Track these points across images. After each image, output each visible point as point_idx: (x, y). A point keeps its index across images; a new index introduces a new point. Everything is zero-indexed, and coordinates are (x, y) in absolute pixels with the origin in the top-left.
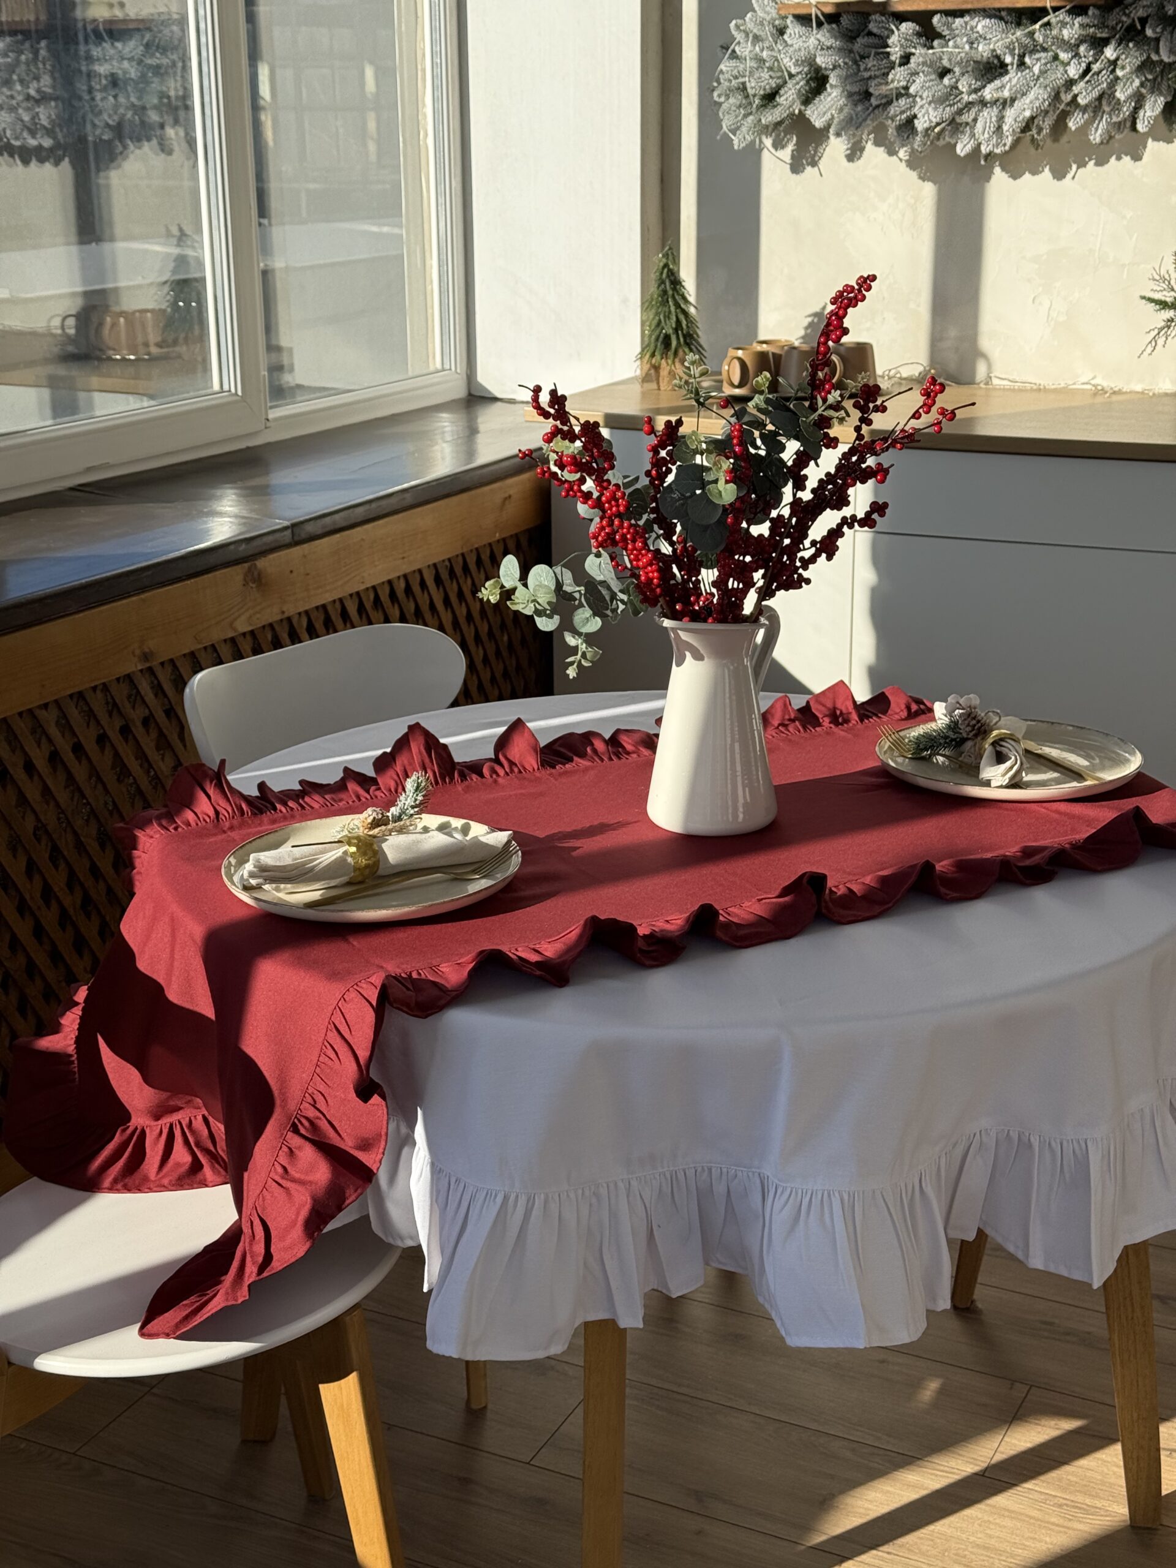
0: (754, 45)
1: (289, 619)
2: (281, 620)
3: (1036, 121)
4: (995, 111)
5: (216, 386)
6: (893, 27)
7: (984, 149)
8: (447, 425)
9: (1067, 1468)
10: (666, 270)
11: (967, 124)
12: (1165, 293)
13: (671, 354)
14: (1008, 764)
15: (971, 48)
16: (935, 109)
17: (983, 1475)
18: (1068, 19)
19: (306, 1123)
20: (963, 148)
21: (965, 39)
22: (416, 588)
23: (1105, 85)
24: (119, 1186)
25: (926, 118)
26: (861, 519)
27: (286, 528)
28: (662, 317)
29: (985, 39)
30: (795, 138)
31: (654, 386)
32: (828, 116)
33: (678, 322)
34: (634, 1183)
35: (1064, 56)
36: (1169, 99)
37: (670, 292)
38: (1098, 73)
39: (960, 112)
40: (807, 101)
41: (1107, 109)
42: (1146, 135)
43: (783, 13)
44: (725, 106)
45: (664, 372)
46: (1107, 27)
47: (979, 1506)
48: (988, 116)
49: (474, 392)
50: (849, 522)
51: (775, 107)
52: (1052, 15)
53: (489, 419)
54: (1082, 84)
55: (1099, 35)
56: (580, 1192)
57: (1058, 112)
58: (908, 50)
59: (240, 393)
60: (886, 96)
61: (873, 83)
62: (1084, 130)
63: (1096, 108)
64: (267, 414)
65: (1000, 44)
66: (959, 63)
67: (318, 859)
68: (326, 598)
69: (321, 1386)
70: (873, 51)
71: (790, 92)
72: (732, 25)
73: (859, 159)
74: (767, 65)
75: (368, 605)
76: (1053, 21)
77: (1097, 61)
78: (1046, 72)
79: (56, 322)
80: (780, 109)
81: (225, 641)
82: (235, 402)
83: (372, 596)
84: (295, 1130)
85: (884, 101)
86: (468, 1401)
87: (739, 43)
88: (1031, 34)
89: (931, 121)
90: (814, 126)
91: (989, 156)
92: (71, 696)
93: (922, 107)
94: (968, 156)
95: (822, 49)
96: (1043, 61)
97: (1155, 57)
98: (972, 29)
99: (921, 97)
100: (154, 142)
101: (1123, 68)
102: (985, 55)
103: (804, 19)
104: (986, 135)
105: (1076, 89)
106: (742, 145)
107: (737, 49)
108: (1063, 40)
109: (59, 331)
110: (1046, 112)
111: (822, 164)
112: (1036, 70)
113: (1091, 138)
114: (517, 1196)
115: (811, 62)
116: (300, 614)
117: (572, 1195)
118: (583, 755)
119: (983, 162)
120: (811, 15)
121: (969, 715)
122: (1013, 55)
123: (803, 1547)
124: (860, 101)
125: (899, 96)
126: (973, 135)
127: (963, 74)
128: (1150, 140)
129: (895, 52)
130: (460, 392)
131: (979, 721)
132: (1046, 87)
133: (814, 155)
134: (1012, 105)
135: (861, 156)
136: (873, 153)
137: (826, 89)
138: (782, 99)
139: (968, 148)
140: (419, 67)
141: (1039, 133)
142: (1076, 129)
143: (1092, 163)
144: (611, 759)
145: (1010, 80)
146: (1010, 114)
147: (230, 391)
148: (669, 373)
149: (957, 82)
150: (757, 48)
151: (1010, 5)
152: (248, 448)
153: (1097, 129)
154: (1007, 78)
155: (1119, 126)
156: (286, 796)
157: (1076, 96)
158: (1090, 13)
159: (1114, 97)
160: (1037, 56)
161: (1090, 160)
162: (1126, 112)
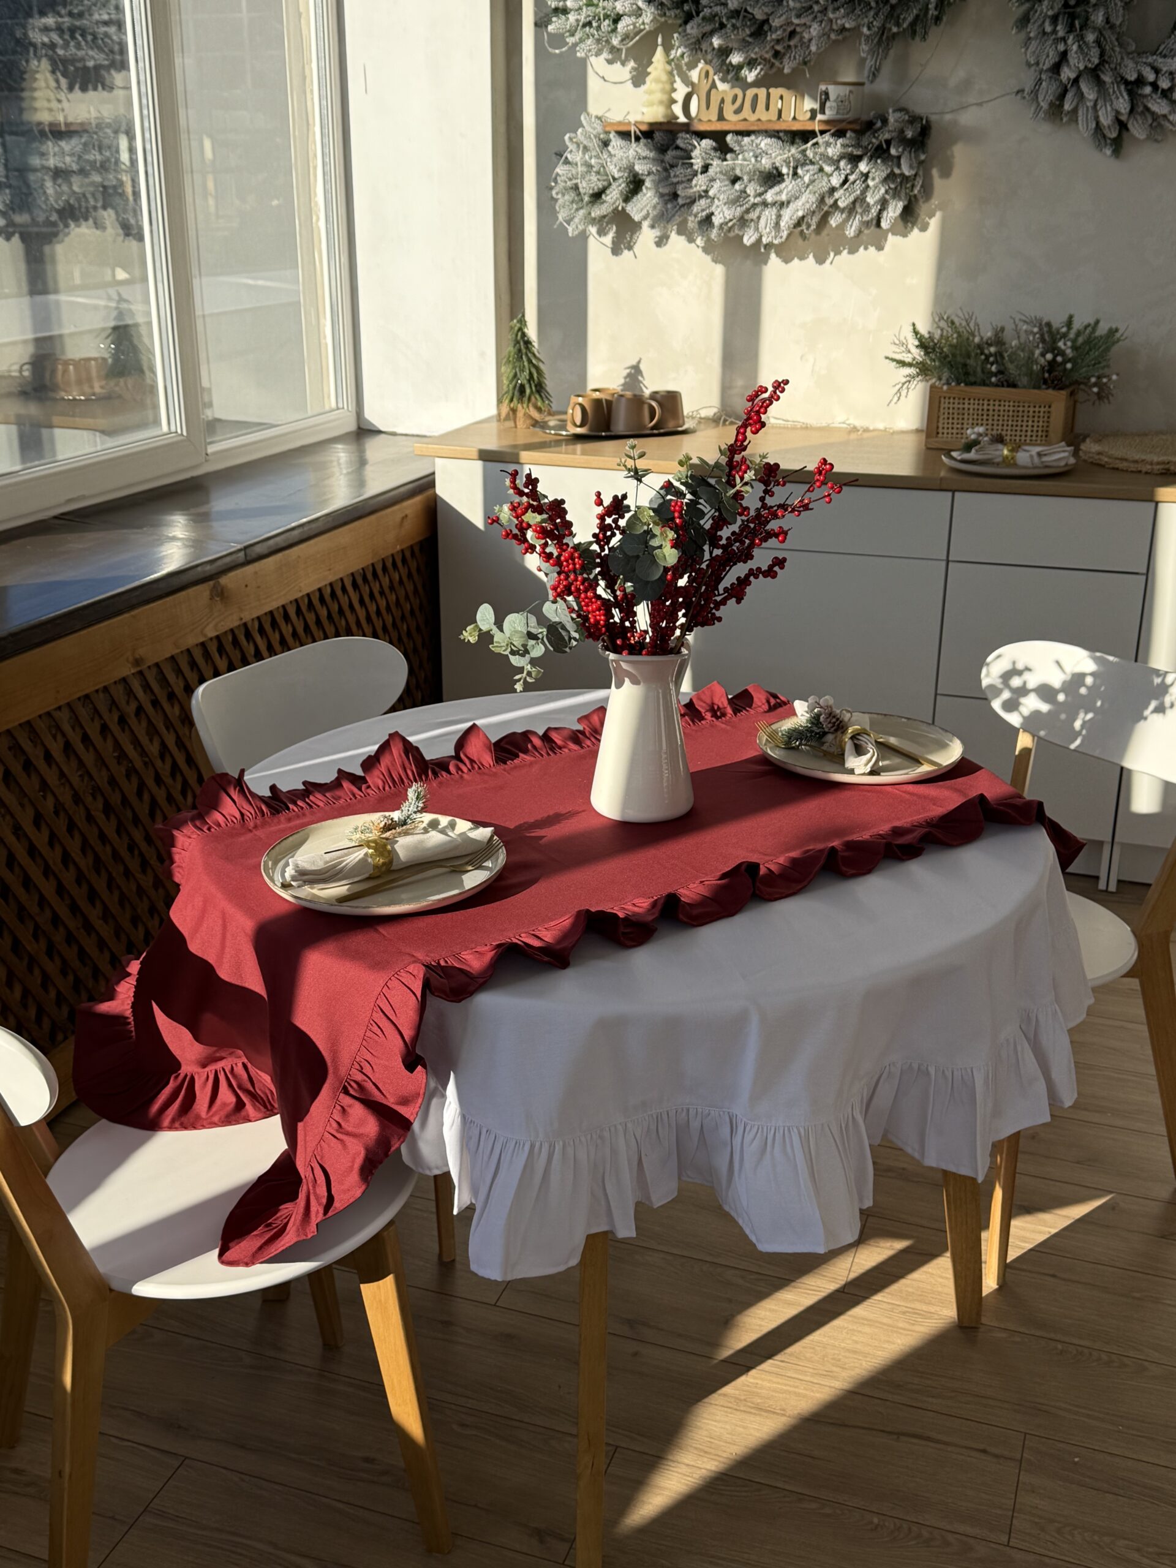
0: (584, 154)
1: (245, 625)
2: (239, 626)
3: (805, 220)
4: (774, 211)
5: (165, 428)
6: (696, 143)
7: (765, 240)
8: (341, 455)
9: (903, 1282)
10: (520, 334)
11: (752, 220)
12: (904, 354)
13: (525, 399)
14: (869, 756)
15: (756, 160)
16: (729, 208)
17: (843, 1292)
18: (831, 140)
19: (355, 1086)
20: (749, 239)
21: (751, 154)
22: (339, 592)
23: (858, 192)
24: (177, 1125)
25: (721, 215)
26: (765, 571)
27: (240, 550)
28: (517, 370)
29: (767, 154)
30: (614, 228)
31: (511, 424)
32: (644, 212)
33: (531, 374)
34: (629, 1125)
35: (828, 169)
36: (906, 203)
37: (524, 351)
38: (854, 183)
39: (747, 211)
40: (627, 200)
41: (859, 210)
42: (888, 231)
43: (607, 129)
44: (560, 202)
45: (520, 413)
46: (861, 147)
47: (842, 1317)
48: (769, 214)
49: (362, 426)
50: (754, 573)
51: (603, 203)
52: (819, 137)
53: (374, 448)
54: (841, 191)
55: (855, 153)
56: (589, 1136)
57: (822, 213)
58: (708, 162)
59: (185, 433)
60: (690, 197)
61: (680, 187)
62: (841, 226)
63: (851, 210)
64: (206, 449)
65: (779, 158)
66: (748, 173)
67: (343, 862)
68: (273, 604)
69: (362, 1286)
70: (680, 162)
71: (614, 193)
72: (567, 137)
73: (665, 245)
74: (594, 169)
75: (304, 608)
76: (820, 141)
77: (852, 173)
78: (814, 181)
79: (16, 367)
80: (606, 205)
81: (197, 645)
82: (182, 441)
83: (306, 601)
84: (346, 1091)
85: (688, 201)
86: (440, 1255)
87: (571, 151)
88: (804, 151)
89: (725, 218)
90: (633, 220)
91: (769, 246)
92: (79, 699)
93: (718, 206)
94: (752, 245)
95: (639, 159)
96: (812, 173)
97: (897, 171)
98: (757, 146)
99: (718, 199)
100: (91, 221)
101: (873, 179)
102: (767, 166)
103: (625, 135)
104: (768, 230)
105: (837, 195)
106: (576, 233)
107: (569, 156)
108: (828, 157)
109: (16, 374)
110: (814, 212)
111: (636, 248)
112: (807, 179)
113: (847, 233)
114: (541, 1144)
115: (631, 169)
116: (253, 620)
117: (583, 1139)
118: (526, 751)
119: (763, 250)
120: (630, 132)
121: (830, 714)
122: (788, 167)
123: (716, 1361)
124: (670, 200)
125: (701, 197)
126: (757, 229)
127: (750, 181)
128: (890, 235)
129: (697, 163)
130: (352, 426)
131: (838, 719)
132: (815, 193)
133: (630, 242)
135: (666, 243)
136: (676, 241)
137: (641, 190)
138: (608, 198)
139: (753, 239)
140: (311, 165)
141: (808, 229)
142: (837, 226)
143: (846, 251)
144: (549, 754)
145: (787, 186)
147: (176, 432)
148: (524, 415)
149: (746, 187)
150: (587, 157)
151: (788, 129)
152: (192, 478)
153: (851, 226)
154: (783, 185)
155: (867, 224)
156: (294, 795)
157: (836, 201)
158: (848, 135)
159: (865, 201)
160: (807, 168)
161: (844, 249)
162: (874, 213)
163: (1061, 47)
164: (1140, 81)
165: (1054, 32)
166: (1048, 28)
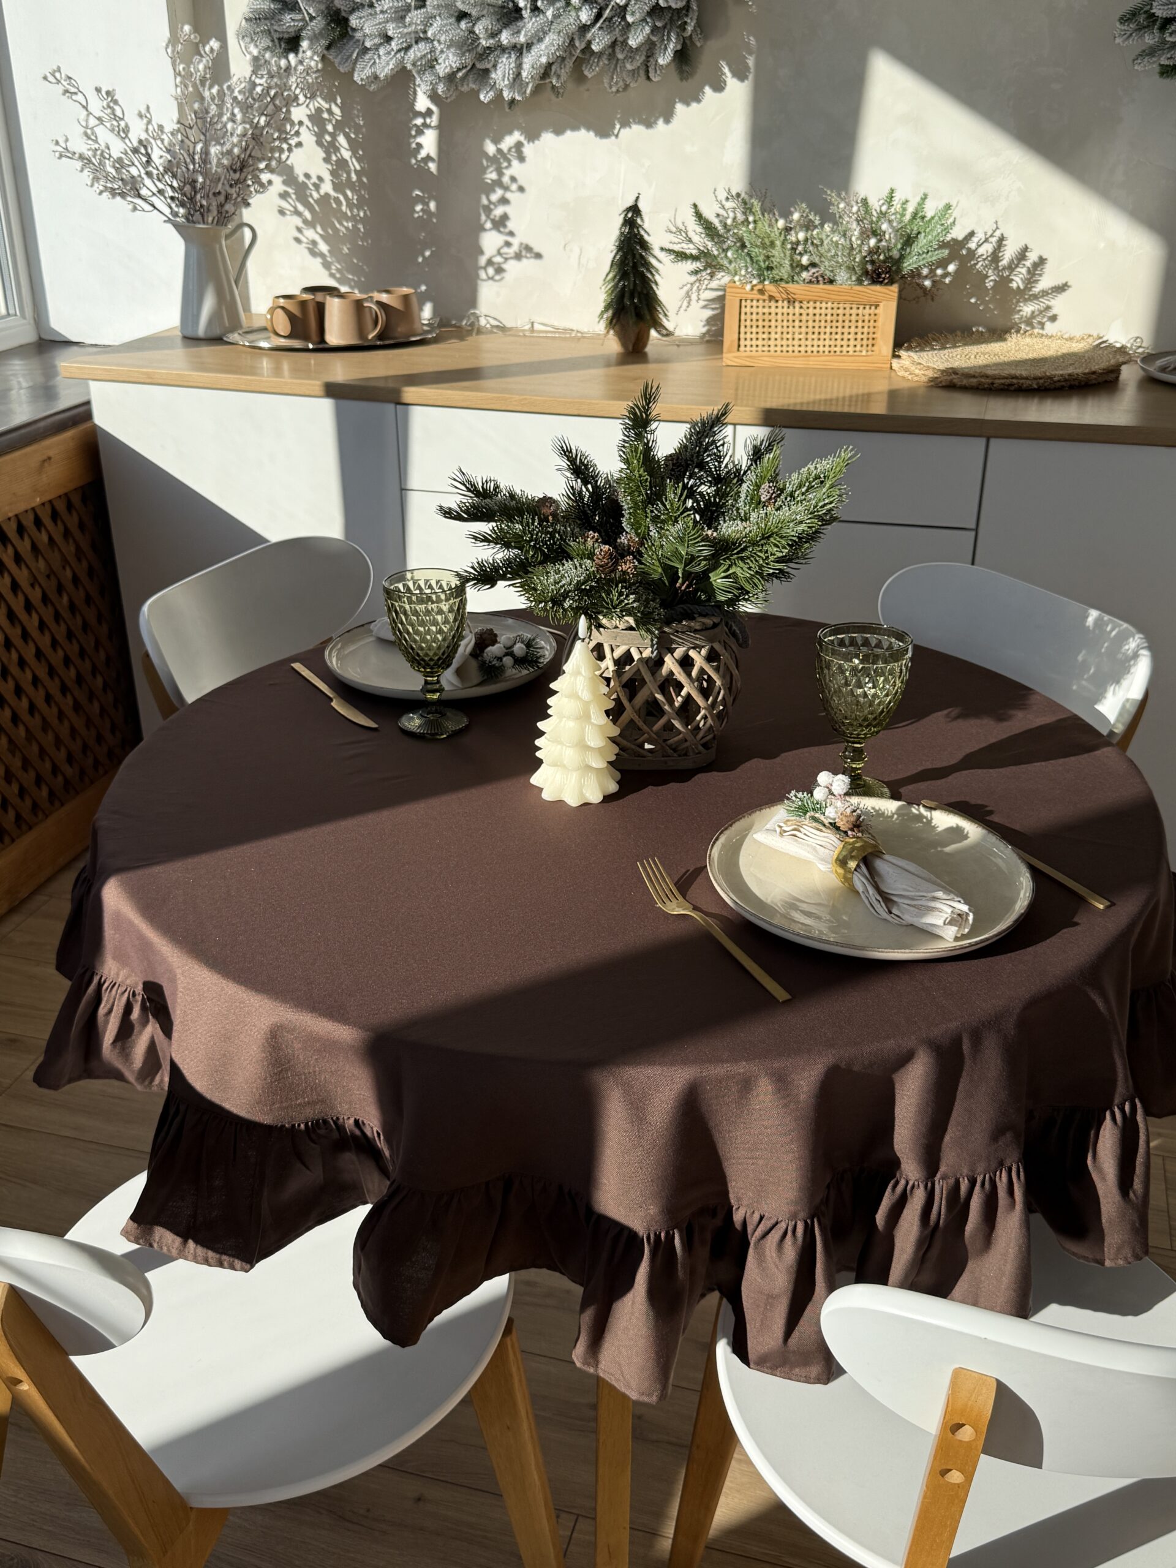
3: (554, 68)
4: (513, 57)
7: (507, 96)
8: (20, 370)
11: (488, 70)
12: (684, 245)
16: (455, 54)
20: (486, 95)
23: (617, 32)
25: (447, 63)
36: (679, 47)
39: (480, 58)
40: (330, 45)
41: (620, 57)
48: (506, 63)
49: (45, 337)
53: (65, 364)
54: (595, 30)
57: (574, 58)
61: (391, 26)
62: (600, 78)
63: (610, 55)
77: (607, 6)
78: (559, 16)
85: (404, 45)
89: (451, 67)
93: (441, 51)
96: (556, 6)
97: (663, 4)
99: (439, 41)
101: (633, 13)
104: (506, 82)
105: (589, 36)
110: (563, 59)
112: (549, 14)
125: (419, 39)
126: (494, 82)
130: (29, 337)
132: (560, 33)
134: (529, 51)
137: (347, 32)
139: (491, 95)
141: (558, 80)
142: (593, 78)
145: (525, 25)
146: (528, 61)
149: (474, 25)
153: (612, 77)
154: (521, 23)
155: (633, 74)
157: (589, 43)
159: (627, 43)
162: (640, 59)
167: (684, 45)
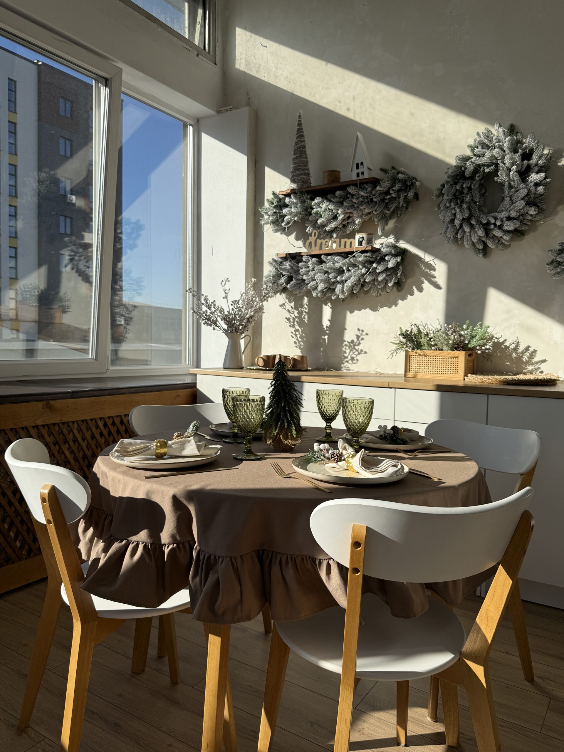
4: (341, 284)
6: (310, 259)
7: (340, 297)
12: (398, 341)
15: (334, 265)
18: (361, 255)
20: (334, 297)
21: (331, 262)
27: (69, 393)
29: (337, 262)
35: (360, 266)
38: (372, 272)
39: (331, 285)
40: (288, 283)
41: (376, 284)
43: (279, 257)
46: (374, 257)
48: (339, 286)
52: (355, 253)
54: (367, 275)
55: (371, 260)
57: (361, 284)
58: (314, 266)
61: (305, 276)
63: (372, 283)
64: (109, 368)
65: (342, 263)
66: (330, 270)
70: (304, 266)
71: (282, 281)
76: (356, 255)
77: (370, 268)
78: (356, 272)
80: (280, 286)
81: (33, 426)
82: (94, 363)
88: (350, 260)
94: (335, 299)
96: (355, 269)
98: (334, 259)
101: (379, 269)
102: (338, 267)
103: (286, 258)
104: (340, 293)
105: (365, 277)
108: (359, 261)
112: (353, 271)
116: (73, 421)
122: (345, 267)
125: (312, 280)
127: (331, 273)
129: (311, 266)
132: (356, 276)
134: (346, 282)
138: (280, 283)
142: (367, 290)
146: (346, 285)
147: (93, 358)
153: (373, 291)
154: (344, 274)
155: (381, 290)
160: (353, 267)
162: (382, 285)
163: (453, 212)
164: (489, 223)
165: (450, 206)
166: (448, 205)
167: (399, 281)
